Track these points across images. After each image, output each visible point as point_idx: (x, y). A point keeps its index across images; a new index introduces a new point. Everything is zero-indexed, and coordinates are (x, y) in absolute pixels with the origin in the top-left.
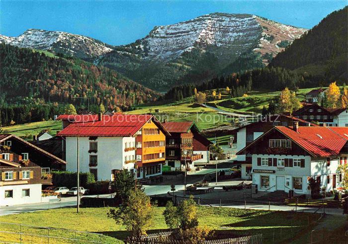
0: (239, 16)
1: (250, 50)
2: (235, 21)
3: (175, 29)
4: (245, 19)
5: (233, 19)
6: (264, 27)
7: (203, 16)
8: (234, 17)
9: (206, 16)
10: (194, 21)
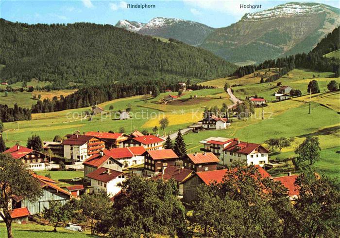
0: (308, 4)
1: (316, 31)
2: (305, 8)
3: (260, 15)
4: (313, 6)
5: (304, 7)
6: (328, 13)
7: (281, 5)
8: (305, 5)
9: (283, 5)
10: (275, 9)
